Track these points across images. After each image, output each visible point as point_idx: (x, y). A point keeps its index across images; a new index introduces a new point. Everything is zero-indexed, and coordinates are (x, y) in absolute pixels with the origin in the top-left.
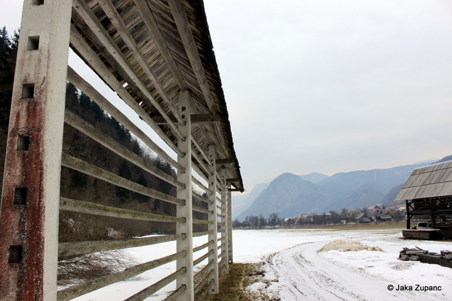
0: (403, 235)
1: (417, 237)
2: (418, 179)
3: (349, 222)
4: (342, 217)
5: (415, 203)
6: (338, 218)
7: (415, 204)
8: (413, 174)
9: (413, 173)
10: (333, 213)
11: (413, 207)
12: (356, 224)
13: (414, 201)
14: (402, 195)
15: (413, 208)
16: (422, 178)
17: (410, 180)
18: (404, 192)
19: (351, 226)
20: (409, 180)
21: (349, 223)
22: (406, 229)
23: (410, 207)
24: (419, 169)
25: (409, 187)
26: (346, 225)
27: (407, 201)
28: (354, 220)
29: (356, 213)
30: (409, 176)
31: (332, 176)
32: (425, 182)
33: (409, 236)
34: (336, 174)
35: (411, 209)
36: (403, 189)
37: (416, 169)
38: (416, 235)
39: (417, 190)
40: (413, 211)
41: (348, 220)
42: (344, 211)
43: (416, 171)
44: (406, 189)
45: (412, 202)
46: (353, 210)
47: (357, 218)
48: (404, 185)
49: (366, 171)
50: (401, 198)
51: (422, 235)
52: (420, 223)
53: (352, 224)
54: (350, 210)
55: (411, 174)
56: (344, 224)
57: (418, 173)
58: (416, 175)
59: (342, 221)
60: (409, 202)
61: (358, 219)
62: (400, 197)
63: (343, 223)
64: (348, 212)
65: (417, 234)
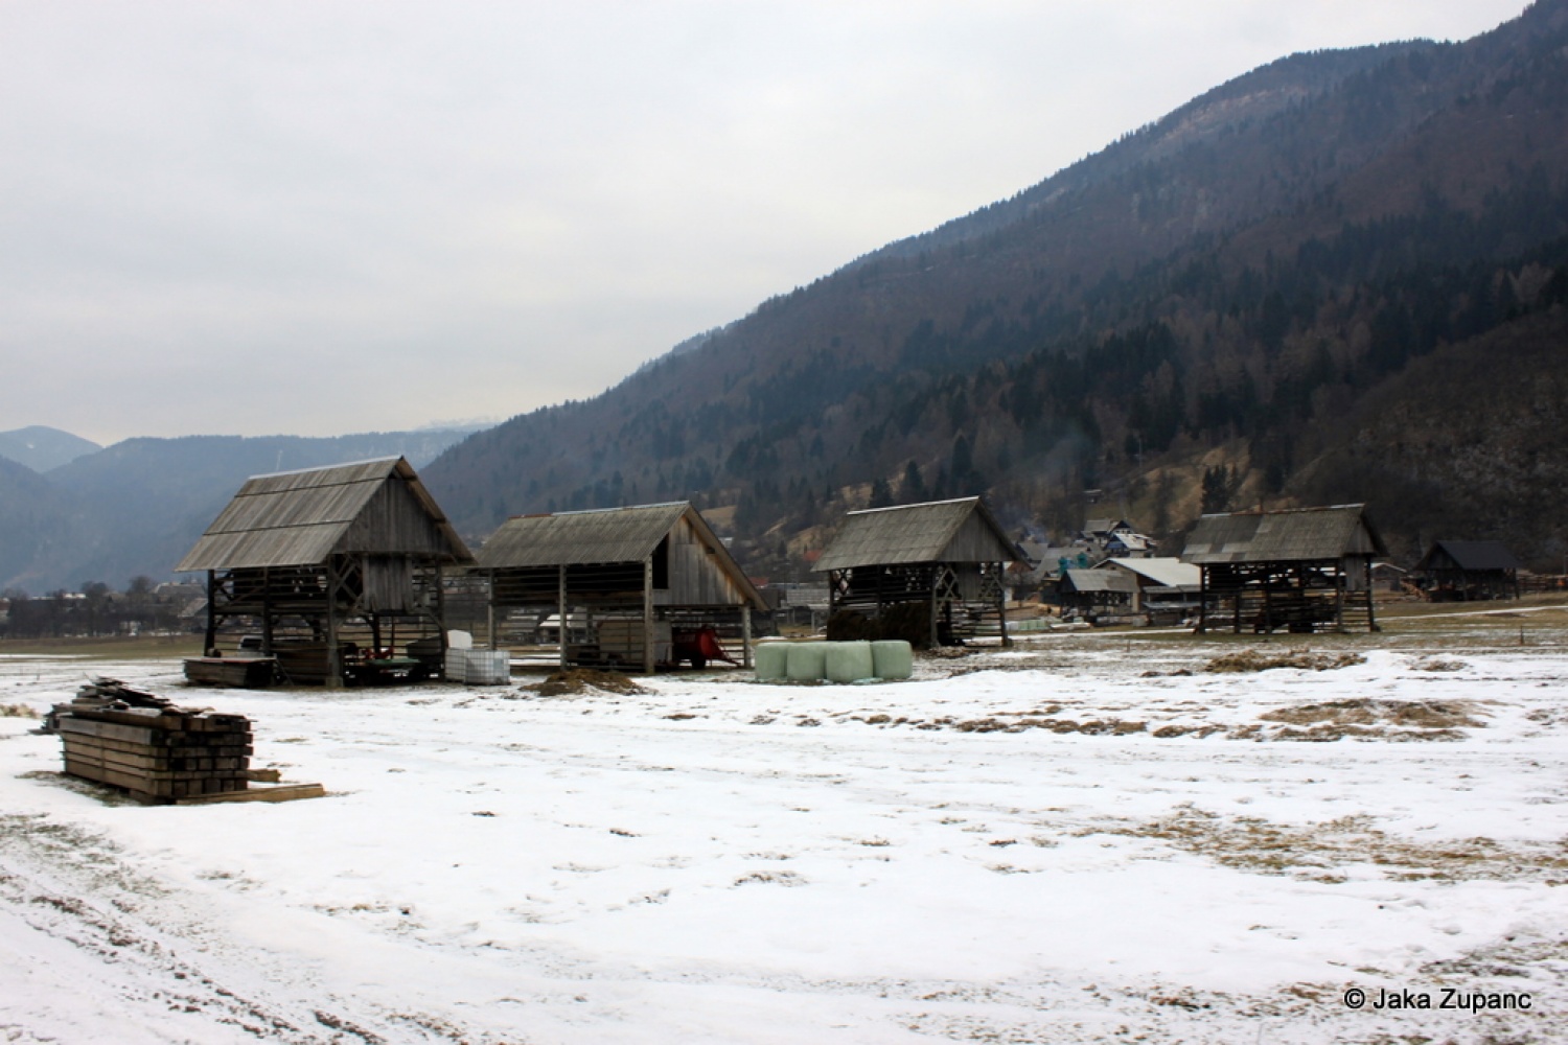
0: (188, 675)
1: (217, 679)
2: (250, 510)
3: (153, 629)
4: (127, 609)
5: (238, 580)
6: (114, 611)
7: (235, 584)
8: (241, 495)
9: (242, 490)
10: (95, 592)
11: (229, 591)
12: (172, 638)
13: (238, 574)
14: (199, 553)
15: (229, 597)
16: (260, 506)
17: (229, 510)
18: (204, 548)
19: (154, 643)
20: (227, 510)
21: (153, 634)
22: (200, 658)
23: (219, 592)
24: (260, 480)
25: (221, 533)
26: (136, 638)
27: (211, 572)
28: (171, 622)
29: (183, 596)
30: (231, 498)
31: (115, 447)
32: (260, 521)
33: (200, 678)
34: (131, 441)
35: (224, 599)
36: (205, 537)
37: (252, 477)
38: (216, 675)
39: (236, 542)
40: (227, 604)
41: (148, 620)
42: (140, 585)
43: (251, 484)
44: (213, 538)
45: (227, 577)
46: (176, 583)
47: (184, 615)
48: (212, 525)
49: (247, 439)
50: (193, 565)
51: (231, 673)
52: (246, 640)
53: (162, 634)
54: (165, 584)
55: (236, 494)
56: (133, 634)
57: (253, 491)
58: (247, 498)
59: (125, 625)
60: (217, 576)
61: (185, 619)
62: (192, 562)
63: (129, 631)
64: (157, 590)
65: (218, 670)
